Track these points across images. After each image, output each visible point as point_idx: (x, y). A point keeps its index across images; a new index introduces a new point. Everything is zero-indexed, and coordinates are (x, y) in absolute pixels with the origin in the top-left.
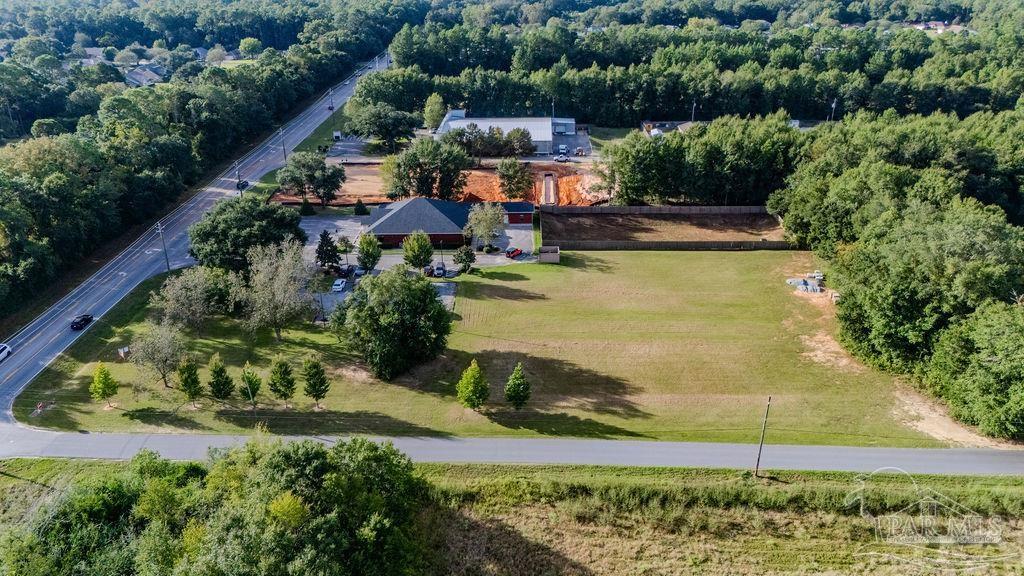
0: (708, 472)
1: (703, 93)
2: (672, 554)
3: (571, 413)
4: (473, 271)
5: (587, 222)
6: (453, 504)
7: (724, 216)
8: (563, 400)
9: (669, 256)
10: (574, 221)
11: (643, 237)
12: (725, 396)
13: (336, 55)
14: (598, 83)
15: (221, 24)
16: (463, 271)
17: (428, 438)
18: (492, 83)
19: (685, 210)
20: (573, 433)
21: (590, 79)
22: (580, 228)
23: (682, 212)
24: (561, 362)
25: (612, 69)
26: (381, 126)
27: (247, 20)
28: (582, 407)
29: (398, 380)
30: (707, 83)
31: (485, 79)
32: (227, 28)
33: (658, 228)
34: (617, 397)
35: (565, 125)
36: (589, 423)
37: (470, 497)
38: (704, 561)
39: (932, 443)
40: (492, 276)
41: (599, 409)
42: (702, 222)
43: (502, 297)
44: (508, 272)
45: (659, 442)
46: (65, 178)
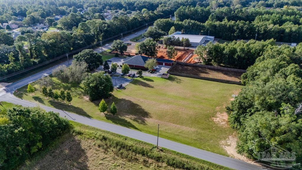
0: (145, 143)
1: (261, 31)
2: (111, 162)
3: (126, 119)
4: (141, 77)
5: (190, 68)
6: (74, 134)
7: (235, 72)
8: (128, 115)
9: (202, 82)
10: (186, 67)
11: (203, 75)
12: (174, 124)
13: (160, 14)
14: (225, 26)
15: (140, 5)
16: (139, 77)
17: (86, 117)
18: (191, 24)
19: (222, 68)
20: (121, 124)
21: (222, 24)
22: (186, 70)
23: (221, 69)
24: (138, 105)
25: (231, 22)
26: (151, 34)
27: (147, 4)
28: (131, 119)
29: (94, 101)
30: (263, 28)
31: (189, 23)
32: (142, 6)
33: (211, 73)
34: (143, 118)
35: (210, 38)
36: (129, 123)
37: (80, 133)
38: (118, 166)
39: (225, 154)
40: (145, 79)
41: (135, 120)
42: (226, 73)
43: (142, 85)
44: (150, 79)
45: (141, 132)
46: (54, 41)
